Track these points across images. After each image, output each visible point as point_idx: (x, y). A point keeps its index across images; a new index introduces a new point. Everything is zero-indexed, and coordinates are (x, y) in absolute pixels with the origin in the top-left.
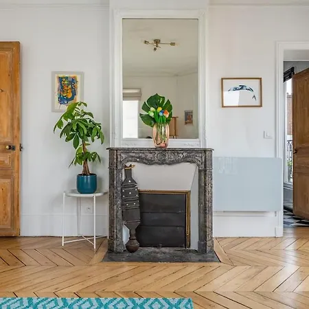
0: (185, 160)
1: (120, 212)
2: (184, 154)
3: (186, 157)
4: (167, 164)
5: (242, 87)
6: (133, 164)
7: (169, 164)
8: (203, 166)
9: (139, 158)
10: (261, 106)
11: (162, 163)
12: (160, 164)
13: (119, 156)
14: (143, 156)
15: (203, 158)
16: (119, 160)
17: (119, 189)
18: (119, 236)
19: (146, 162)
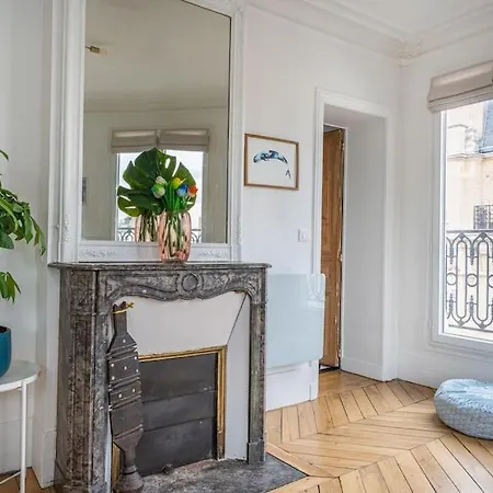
0: (233, 287)
1: (101, 416)
2: (231, 276)
3: (233, 282)
4: (200, 297)
5: (273, 154)
6: (129, 300)
8: (259, 297)
9: (147, 287)
10: (297, 187)
11: (192, 295)
12: (187, 298)
13: (102, 286)
14: (155, 282)
15: (260, 281)
16: (102, 293)
17: (101, 361)
18: (97, 473)
19: (161, 295)
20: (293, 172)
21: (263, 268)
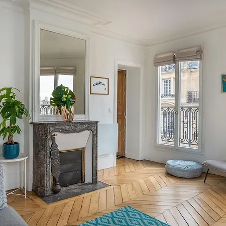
0: (87, 129)
1: (48, 168)
2: (86, 125)
5: (100, 83)
6: (56, 133)
7: (78, 132)
8: (95, 132)
9: (61, 129)
10: (108, 94)
11: (75, 131)
13: (48, 129)
14: (64, 128)
15: (96, 127)
16: (48, 132)
17: (48, 152)
18: (48, 184)
19: (65, 131)
20: (107, 89)
21: (97, 123)
